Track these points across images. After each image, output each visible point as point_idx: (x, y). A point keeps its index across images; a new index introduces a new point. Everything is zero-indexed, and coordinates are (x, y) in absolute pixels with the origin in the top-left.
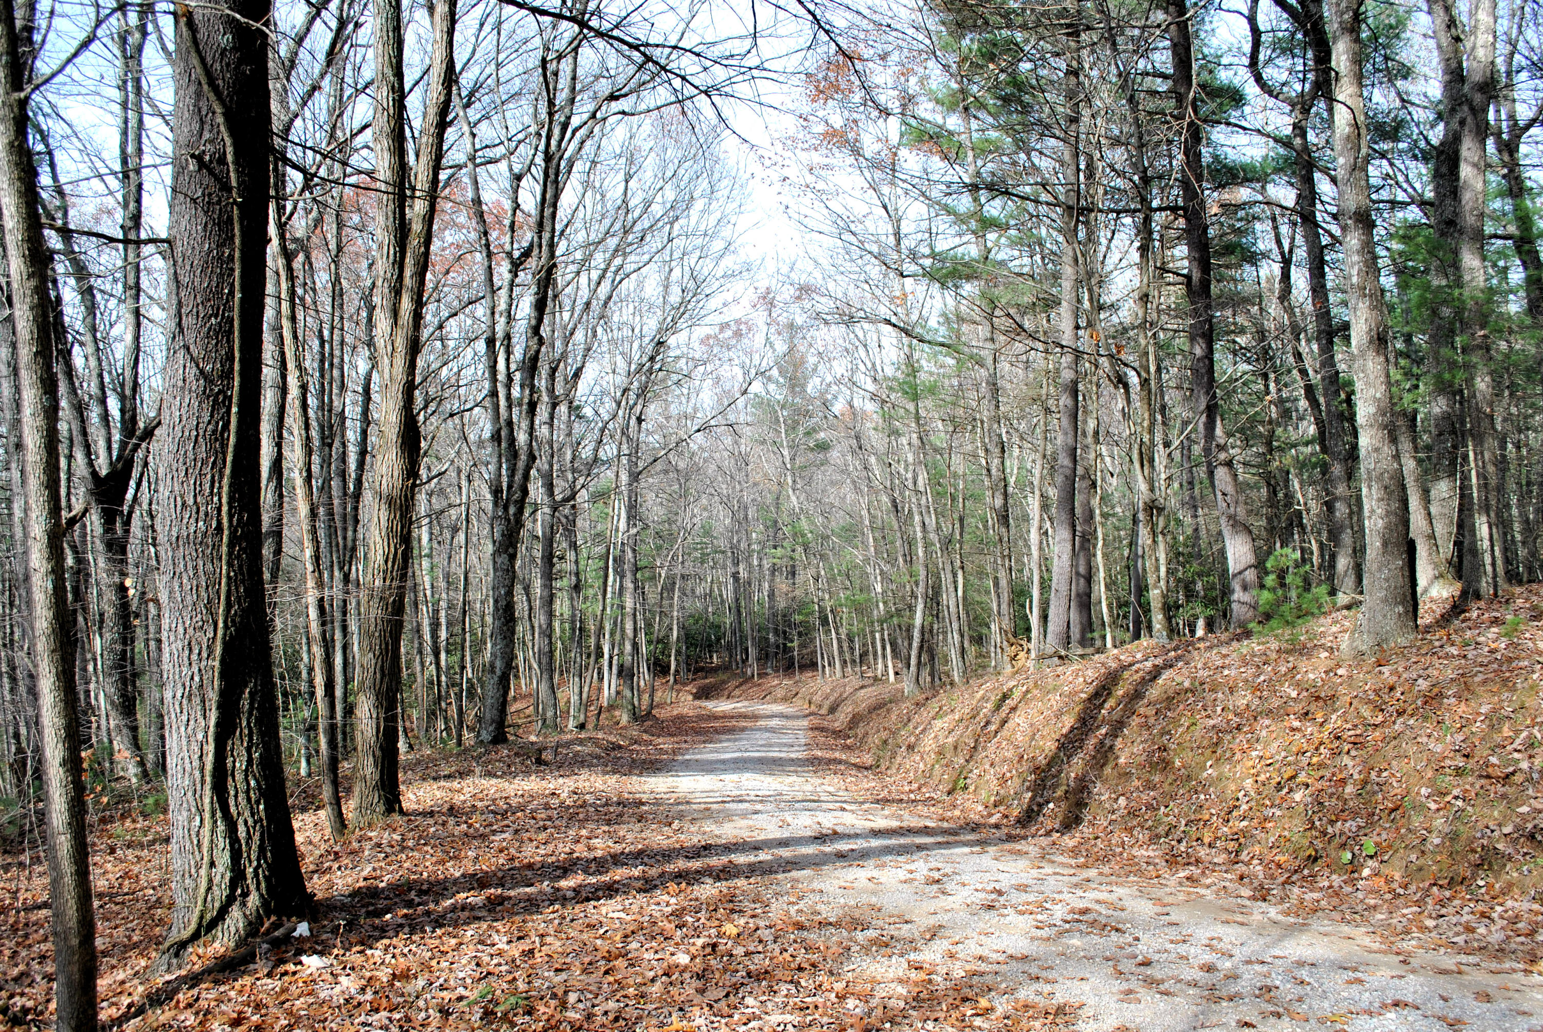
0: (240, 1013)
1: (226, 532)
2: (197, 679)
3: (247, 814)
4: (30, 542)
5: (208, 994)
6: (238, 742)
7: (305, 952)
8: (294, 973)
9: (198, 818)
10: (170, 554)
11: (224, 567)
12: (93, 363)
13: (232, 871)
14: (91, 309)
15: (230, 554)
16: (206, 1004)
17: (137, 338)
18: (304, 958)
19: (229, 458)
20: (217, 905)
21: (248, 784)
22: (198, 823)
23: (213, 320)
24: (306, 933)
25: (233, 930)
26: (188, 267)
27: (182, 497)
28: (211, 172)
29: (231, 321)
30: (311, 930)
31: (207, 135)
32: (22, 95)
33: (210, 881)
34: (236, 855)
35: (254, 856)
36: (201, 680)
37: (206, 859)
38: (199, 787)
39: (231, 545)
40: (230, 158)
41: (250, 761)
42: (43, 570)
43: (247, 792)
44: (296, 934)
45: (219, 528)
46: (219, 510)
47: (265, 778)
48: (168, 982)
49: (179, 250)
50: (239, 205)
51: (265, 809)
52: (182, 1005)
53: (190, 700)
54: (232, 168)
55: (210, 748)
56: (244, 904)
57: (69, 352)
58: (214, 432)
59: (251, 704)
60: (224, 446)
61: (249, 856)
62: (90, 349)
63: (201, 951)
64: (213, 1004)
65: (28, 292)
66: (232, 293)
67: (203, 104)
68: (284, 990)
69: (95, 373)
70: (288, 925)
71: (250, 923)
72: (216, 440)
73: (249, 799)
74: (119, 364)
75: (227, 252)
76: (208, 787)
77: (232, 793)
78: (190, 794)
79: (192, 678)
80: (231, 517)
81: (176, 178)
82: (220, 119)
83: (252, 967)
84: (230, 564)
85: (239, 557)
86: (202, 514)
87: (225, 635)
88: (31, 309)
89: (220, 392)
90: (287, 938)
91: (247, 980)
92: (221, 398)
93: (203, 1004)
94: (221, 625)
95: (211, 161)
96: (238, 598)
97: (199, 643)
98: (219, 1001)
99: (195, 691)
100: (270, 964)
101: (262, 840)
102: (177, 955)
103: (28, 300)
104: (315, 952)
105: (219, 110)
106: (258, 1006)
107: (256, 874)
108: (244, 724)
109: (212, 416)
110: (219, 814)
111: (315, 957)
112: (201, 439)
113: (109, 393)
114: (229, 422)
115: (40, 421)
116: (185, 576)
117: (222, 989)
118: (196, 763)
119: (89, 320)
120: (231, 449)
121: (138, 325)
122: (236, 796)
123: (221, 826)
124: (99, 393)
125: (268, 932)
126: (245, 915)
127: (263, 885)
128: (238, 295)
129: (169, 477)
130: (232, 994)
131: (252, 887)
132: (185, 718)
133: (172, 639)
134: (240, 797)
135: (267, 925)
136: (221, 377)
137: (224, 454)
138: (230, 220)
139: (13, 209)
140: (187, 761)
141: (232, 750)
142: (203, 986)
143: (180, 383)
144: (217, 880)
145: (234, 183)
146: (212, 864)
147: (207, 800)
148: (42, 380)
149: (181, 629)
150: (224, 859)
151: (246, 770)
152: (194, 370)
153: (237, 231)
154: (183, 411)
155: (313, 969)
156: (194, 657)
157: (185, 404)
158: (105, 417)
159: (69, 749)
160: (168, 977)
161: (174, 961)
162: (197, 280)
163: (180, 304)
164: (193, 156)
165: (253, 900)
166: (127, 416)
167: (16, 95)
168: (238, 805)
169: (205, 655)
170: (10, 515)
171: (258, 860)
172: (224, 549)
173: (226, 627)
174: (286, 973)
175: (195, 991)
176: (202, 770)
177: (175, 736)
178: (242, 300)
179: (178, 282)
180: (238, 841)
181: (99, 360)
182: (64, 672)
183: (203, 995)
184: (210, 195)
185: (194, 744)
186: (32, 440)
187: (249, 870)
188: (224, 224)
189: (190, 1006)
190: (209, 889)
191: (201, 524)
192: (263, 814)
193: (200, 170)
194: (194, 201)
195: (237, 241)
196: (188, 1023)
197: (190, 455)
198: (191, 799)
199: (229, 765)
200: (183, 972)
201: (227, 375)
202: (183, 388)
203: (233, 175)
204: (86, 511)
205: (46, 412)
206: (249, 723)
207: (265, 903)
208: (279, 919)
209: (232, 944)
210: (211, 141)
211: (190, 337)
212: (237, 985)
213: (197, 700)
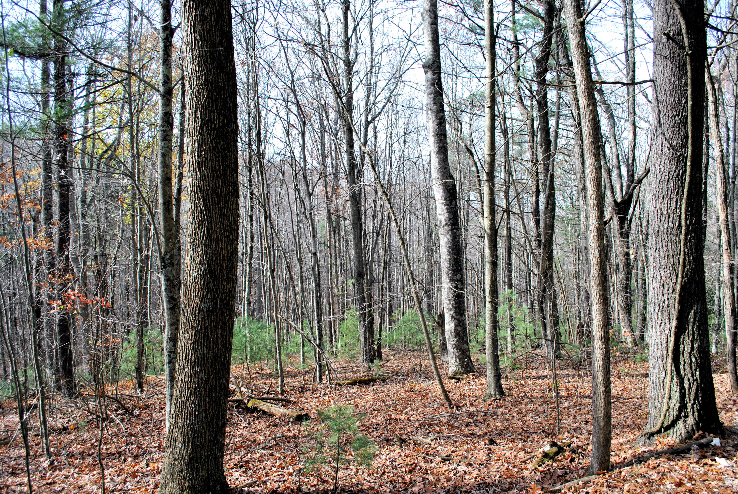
0: (681, 480)
1: (684, 228)
2: (666, 303)
3: (690, 375)
4: (589, 232)
5: (665, 465)
6: (686, 338)
7: (718, 455)
8: (711, 465)
9: (664, 373)
10: (654, 239)
11: (682, 246)
12: (614, 150)
13: (680, 403)
14: (613, 126)
15: (686, 239)
16: (663, 469)
17: (634, 136)
18: (717, 458)
19: (686, 190)
20: (671, 419)
21: (691, 360)
22: (663, 375)
23: (677, 118)
24: (718, 444)
25: (678, 433)
26: (663, 92)
27: (661, 210)
28: (674, 40)
29: (686, 117)
30: (721, 443)
31: (671, 22)
32: (582, 19)
33: (668, 406)
34: (683, 395)
35: (692, 398)
36: (669, 303)
37: (667, 395)
38: (665, 357)
39: (686, 235)
40: (684, 31)
41: (692, 348)
42: (594, 246)
43: (691, 364)
44: (713, 444)
45: (680, 226)
46: (680, 216)
47: (701, 358)
48: (644, 452)
49: (658, 84)
50: (690, 55)
51: (700, 375)
52: (651, 467)
53: (662, 313)
54: (685, 36)
55: (672, 339)
56: (685, 421)
57: (604, 146)
58: (678, 176)
59: (695, 318)
60: (683, 183)
61: (689, 397)
62: (613, 144)
63: (661, 440)
64: (666, 470)
65: (588, 113)
66: (686, 102)
67: (669, 7)
68: (706, 474)
69: (615, 155)
70: (708, 438)
71: (688, 432)
72: (679, 180)
73: (691, 368)
74: (626, 150)
75: (684, 81)
76: (670, 358)
77: (682, 363)
78: (660, 360)
79: (664, 302)
80: (686, 220)
81: (656, 48)
82: (678, 12)
83: (688, 455)
84: (685, 245)
85: (690, 241)
86: (671, 219)
87: (682, 281)
88: (589, 121)
89: (681, 155)
90: (708, 445)
91: (685, 462)
92: (681, 158)
93: (661, 469)
94: (680, 276)
95: (674, 35)
96: (689, 262)
97: (668, 285)
98: (670, 470)
99: (665, 309)
100: (698, 457)
101: (697, 390)
102: (649, 438)
103: (588, 117)
104: (723, 457)
105: (677, 7)
106: (691, 479)
107: (693, 408)
108: (690, 328)
109: (676, 168)
110: (675, 373)
111: (723, 459)
112: (670, 180)
113: (621, 164)
114: (685, 170)
115: (594, 175)
116: (661, 250)
117: (672, 463)
118: (664, 345)
119: (612, 130)
120: (686, 185)
121: (635, 130)
122: (684, 365)
123: (675, 379)
124: (617, 164)
125: (697, 439)
126: (685, 428)
127: (696, 414)
128: (690, 103)
129: (654, 200)
130: (677, 468)
131: (690, 414)
132: (659, 322)
133: (654, 281)
134: (687, 366)
135: (697, 435)
136: (681, 147)
137: (683, 187)
138: (685, 64)
139: (580, 75)
140: (660, 344)
141: (683, 341)
142: (661, 459)
143: (660, 152)
144: (672, 406)
145: (686, 44)
146: (670, 398)
147: (669, 365)
148: (594, 155)
149: (659, 277)
150: (676, 396)
151: (690, 353)
152: (667, 145)
153: (689, 69)
154: (661, 166)
155: (722, 466)
156: (665, 291)
157: (662, 163)
158: (620, 175)
159: (604, 332)
160: (644, 449)
161: (647, 441)
162: (668, 98)
163: (659, 112)
164: (664, 34)
165: (691, 420)
166: (630, 173)
167: (579, 20)
168: (685, 370)
169: (671, 291)
170: (579, 220)
171: (694, 400)
172: (683, 237)
173: (683, 277)
174: (706, 464)
175: (658, 461)
176: (667, 349)
177: (654, 330)
178: (692, 105)
179: (658, 100)
180: (684, 389)
181: (617, 149)
182: (603, 294)
183: (662, 464)
184: (674, 52)
185: (663, 335)
186: (590, 184)
187: (689, 405)
188: (682, 67)
189: (655, 468)
190: (668, 410)
191: (670, 224)
192: (698, 377)
193: (668, 41)
194: (666, 57)
195: (689, 74)
196: (653, 477)
197: (665, 188)
198: (661, 363)
199: (681, 349)
200: (652, 448)
201: (684, 146)
202: (661, 155)
203: (686, 40)
204: (611, 218)
205: (596, 170)
206: (693, 328)
207: (697, 424)
208: (704, 433)
209: (678, 441)
210: (673, 25)
211: (665, 128)
212: (680, 463)
213: (666, 314)
